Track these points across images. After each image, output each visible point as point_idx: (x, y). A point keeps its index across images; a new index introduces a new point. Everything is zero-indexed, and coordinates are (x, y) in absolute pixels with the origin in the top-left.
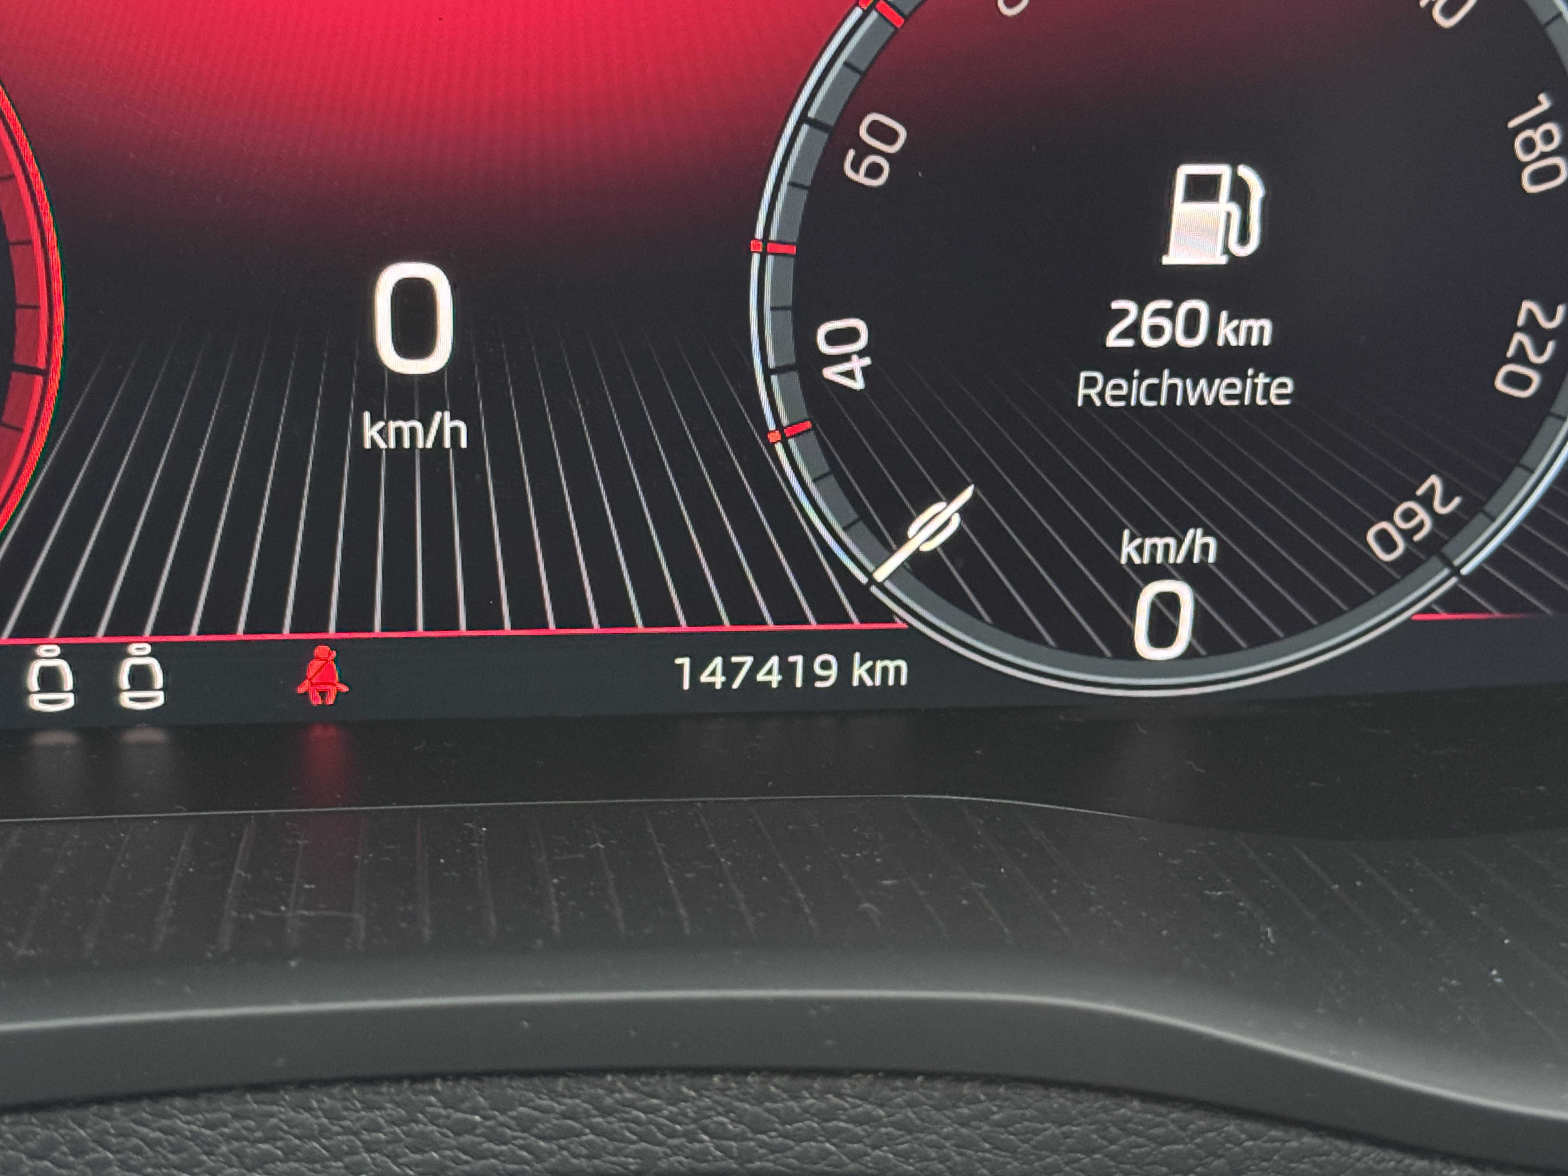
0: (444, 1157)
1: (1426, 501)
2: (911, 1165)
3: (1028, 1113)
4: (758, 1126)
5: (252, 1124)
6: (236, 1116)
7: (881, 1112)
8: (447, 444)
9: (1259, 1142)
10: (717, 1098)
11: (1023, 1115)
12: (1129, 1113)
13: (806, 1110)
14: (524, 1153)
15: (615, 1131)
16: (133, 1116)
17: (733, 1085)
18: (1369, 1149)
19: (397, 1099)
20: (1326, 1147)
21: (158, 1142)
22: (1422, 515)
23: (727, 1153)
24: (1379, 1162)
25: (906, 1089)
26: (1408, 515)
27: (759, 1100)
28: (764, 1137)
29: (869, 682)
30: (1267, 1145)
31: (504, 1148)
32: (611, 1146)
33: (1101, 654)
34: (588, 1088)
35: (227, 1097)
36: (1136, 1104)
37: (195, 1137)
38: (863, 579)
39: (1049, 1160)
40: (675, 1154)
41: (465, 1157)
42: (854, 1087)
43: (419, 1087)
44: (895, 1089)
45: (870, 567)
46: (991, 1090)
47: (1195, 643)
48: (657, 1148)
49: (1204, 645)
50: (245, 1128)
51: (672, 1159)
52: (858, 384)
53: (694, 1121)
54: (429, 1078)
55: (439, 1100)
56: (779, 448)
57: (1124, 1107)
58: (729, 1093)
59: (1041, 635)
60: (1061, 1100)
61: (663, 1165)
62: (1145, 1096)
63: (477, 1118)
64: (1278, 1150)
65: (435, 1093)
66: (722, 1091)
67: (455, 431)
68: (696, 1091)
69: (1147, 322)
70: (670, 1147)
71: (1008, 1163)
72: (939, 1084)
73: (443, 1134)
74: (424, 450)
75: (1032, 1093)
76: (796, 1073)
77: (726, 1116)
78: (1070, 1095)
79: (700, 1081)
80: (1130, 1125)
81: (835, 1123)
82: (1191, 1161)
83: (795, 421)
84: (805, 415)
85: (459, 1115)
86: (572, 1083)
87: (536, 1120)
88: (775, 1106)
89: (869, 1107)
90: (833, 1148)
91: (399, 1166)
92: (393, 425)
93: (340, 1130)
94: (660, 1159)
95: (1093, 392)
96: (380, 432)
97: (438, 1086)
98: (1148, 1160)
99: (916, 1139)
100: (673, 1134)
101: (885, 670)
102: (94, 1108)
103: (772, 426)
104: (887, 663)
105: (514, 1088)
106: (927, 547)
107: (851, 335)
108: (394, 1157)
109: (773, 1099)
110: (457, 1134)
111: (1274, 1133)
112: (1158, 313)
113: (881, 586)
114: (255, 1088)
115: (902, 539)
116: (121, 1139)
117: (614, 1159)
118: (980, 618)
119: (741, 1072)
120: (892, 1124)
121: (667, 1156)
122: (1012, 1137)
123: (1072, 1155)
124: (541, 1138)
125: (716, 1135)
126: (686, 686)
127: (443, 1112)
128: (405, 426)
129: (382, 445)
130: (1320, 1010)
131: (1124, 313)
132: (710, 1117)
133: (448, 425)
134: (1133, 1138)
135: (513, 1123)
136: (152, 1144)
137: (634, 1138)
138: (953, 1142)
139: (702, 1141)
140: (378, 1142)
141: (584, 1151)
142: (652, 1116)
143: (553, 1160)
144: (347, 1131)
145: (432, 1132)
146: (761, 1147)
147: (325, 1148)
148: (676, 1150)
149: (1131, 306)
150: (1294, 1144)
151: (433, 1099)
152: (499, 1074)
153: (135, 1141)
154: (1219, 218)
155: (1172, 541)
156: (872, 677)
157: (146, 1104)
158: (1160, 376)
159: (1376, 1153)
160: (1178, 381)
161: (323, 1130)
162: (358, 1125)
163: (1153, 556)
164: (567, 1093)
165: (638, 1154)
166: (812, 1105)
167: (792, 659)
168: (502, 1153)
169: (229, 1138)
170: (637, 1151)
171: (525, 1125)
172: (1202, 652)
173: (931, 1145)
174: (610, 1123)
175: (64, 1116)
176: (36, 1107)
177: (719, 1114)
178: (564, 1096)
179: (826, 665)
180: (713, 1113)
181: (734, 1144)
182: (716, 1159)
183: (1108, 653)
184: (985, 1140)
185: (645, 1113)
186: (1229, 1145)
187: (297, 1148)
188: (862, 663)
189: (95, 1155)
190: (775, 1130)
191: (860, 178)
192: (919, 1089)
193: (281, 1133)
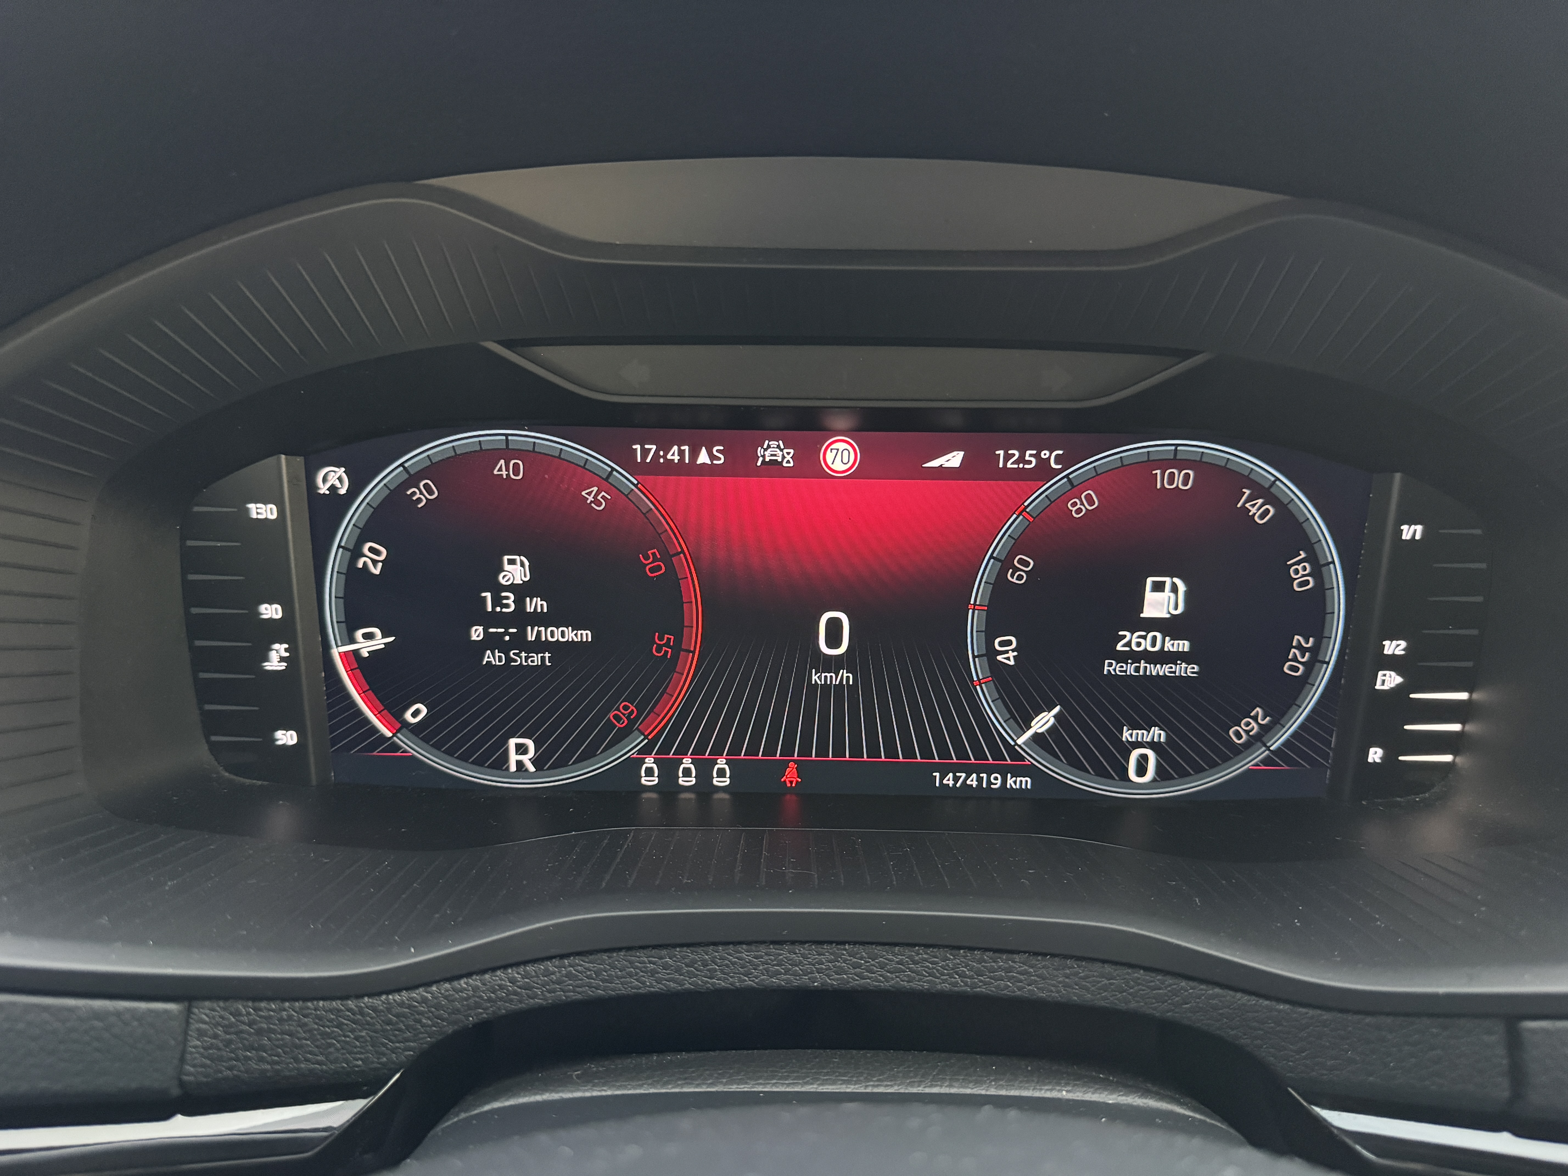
0: (848, 977)
1: (1255, 718)
2: (1044, 993)
3: (1095, 974)
4: (979, 973)
5: (773, 958)
6: (766, 954)
7: (1032, 970)
8: (844, 683)
9: (1195, 991)
10: (962, 960)
11: (1093, 975)
12: (1139, 976)
13: (1000, 967)
14: (881, 978)
15: (919, 971)
16: (727, 951)
17: (969, 955)
18: (1243, 995)
19: (830, 951)
20: (1225, 994)
21: (735, 963)
22: (1253, 724)
23: (966, 984)
24: (1249, 1001)
25: (1042, 960)
26: (1248, 724)
27: (980, 961)
28: (982, 978)
29: (1014, 787)
30: (1199, 992)
31: (873, 975)
32: (917, 978)
33: (1114, 779)
34: (908, 952)
35: (763, 946)
36: (1142, 971)
37: (750, 962)
38: (1012, 743)
39: (1103, 994)
40: (944, 983)
41: (857, 978)
42: (1020, 958)
43: (839, 947)
44: (1039, 960)
45: (1015, 738)
46: (1079, 963)
47: (1156, 777)
48: (937, 980)
49: (1159, 777)
50: (770, 959)
51: (943, 985)
52: (1012, 663)
53: (953, 969)
54: (843, 943)
55: (847, 953)
56: (978, 687)
57: (1136, 973)
58: (968, 958)
59: (1088, 770)
60: (1110, 969)
61: (939, 987)
62: (1147, 969)
63: (863, 962)
64: (1203, 995)
65: (845, 950)
66: (965, 957)
67: (848, 677)
68: (954, 956)
69: (1134, 641)
70: (942, 980)
71: (1085, 995)
72: (1057, 959)
73: (848, 968)
74: (835, 685)
75: (1097, 965)
76: (995, 951)
77: (966, 968)
78: (1113, 967)
79: (955, 952)
80: (1139, 981)
81: (1011, 974)
82: (1166, 998)
83: (985, 677)
84: (989, 674)
85: (856, 960)
86: (902, 949)
87: (887, 964)
88: (987, 964)
89: (1026, 967)
90: (1011, 985)
91: (830, 980)
92: (823, 675)
93: (807, 963)
94: (937, 985)
95: (1111, 669)
96: (818, 677)
97: (847, 947)
98: (1147, 996)
99: (1046, 982)
100: (943, 974)
101: (1021, 781)
102: (712, 947)
103: (975, 679)
104: (1022, 778)
105: (878, 950)
106: (1040, 731)
107: (1009, 643)
108: (828, 976)
109: (986, 962)
110: (854, 968)
111: (1202, 987)
112: (1140, 637)
113: (1019, 746)
114: (773, 943)
115: (1029, 727)
116: (721, 961)
117: (919, 983)
118: (1062, 761)
119: (972, 949)
120: (1036, 975)
121: (940, 983)
122: (1088, 984)
123: (1114, 993)
124: (889, 972)
125: (962, 975)
126: (937, 785)
127: (849, 958)
128: (828, 675)
129: (819, 682)
130: (1222, 934)
131: (1125, 636)
132: (959, 968)
133: (845, 675)
134: (1140, 987)
135: (877, 965)
136: (733, 964)
137: (927, 975)
138: (1062, 985)
139: (956, 978)
140: (822, 969)
141: (906, 979)
142: (934, 966)
143: (893, 982)
144: (810, 964)
145: (844, 966)
146: (980, 982)
147: (800, 969)
148: (944, 981)
149: (1128, 634)
150: (1211, 992)
151: (845, 952)
152: (872, 943)
153: (727, 962)
154: (1164, 600)
155: (1145, 732)
156: (1016, 784)
157: (731, 946)
158: (1140, 663)
159: (1246, 998)
160: (1148, 665)
161: (801, 962)
162: (814, 961)
163: (1137, 738)
164: (899, 953)
165: (928, 982)
166: (1002, 965)
167: (981, 775)
168: (872, 977)
169: (763, 963)
170: (927, 980)
171: (882, 966)
172: (1158, 779)
173: (1053, 986)
174: (917, 967)
175: (700, 950)
176: (688, 945)
177: (963, 967)
178: (898, 955)
179: (996, 779)
180: (960, 966)
181: (969, 980)
182: (961, 986)
183: (1116, 778)
184: (1076, 985)
185: (932, 964)
186: (1182, 992)
187: (790, 970)
188: (1011, 778)
189: (711, 967)
190: (986, 975)
191: (1014, 580)
192: (1047, 961)
193: (784, 963)
